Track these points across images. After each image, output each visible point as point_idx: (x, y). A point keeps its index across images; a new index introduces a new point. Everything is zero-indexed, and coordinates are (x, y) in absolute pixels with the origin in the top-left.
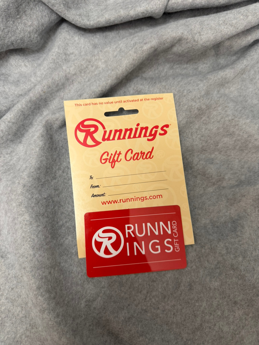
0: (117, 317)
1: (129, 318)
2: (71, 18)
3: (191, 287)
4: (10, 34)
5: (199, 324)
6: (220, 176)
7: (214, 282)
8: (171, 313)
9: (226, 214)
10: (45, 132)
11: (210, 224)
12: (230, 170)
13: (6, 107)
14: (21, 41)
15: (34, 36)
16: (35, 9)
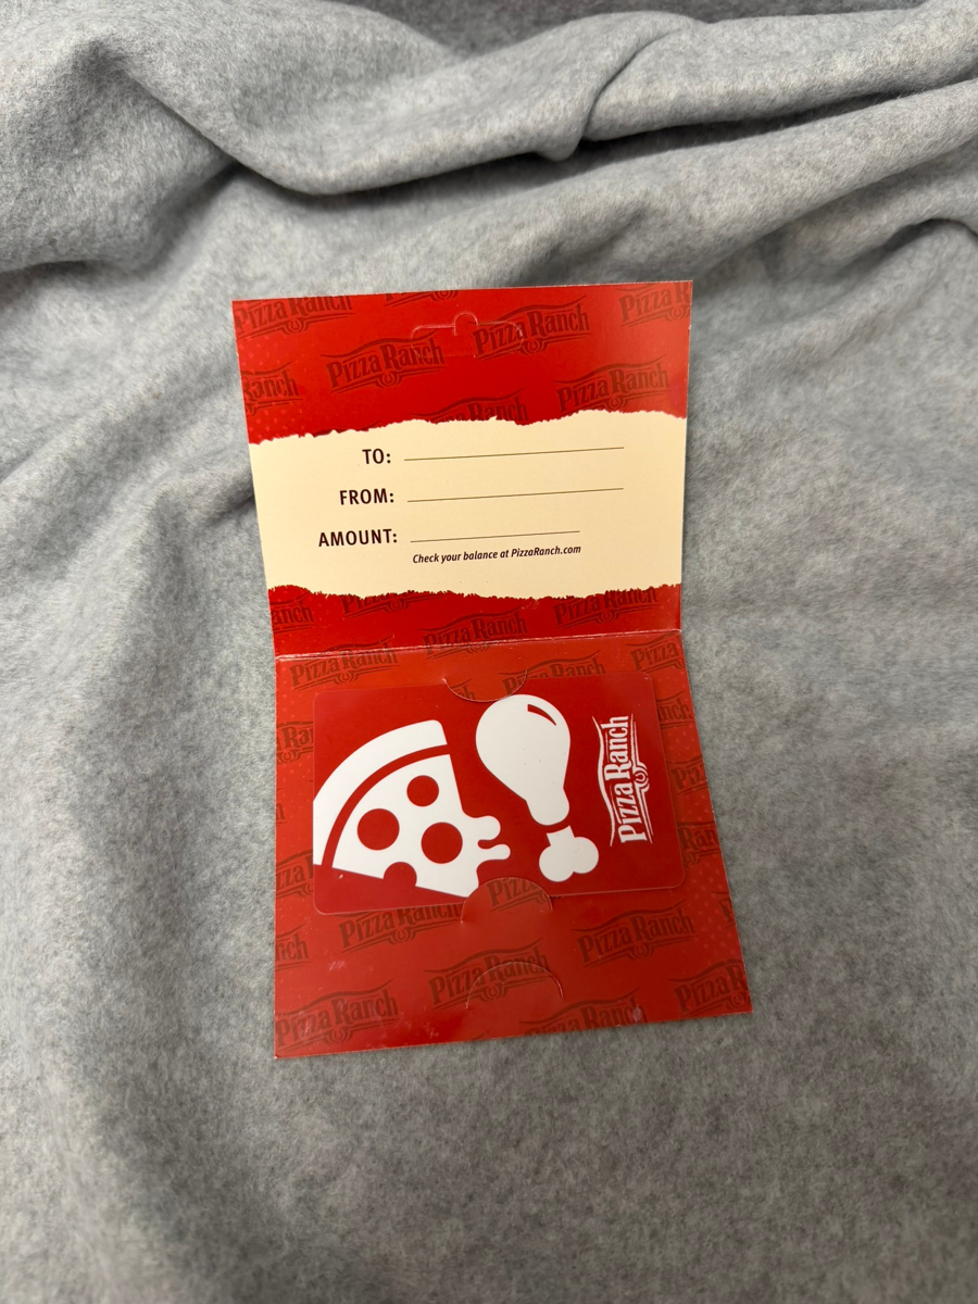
0: (424, 1246)
1: (471, 1251)
2: (260, 158)
3: (717, 1119)
4: (44, 208)
5: (756, 1276)
6: (810, 690)
7: (807, 1097)
8: (641, 1230)
9: (842, 833)
10: (157, 535)
11: (782, 873)
12: (844, 670)
13: (17, 450)
14: (83, 232)
15: (129, 218)
16: (137, 128)
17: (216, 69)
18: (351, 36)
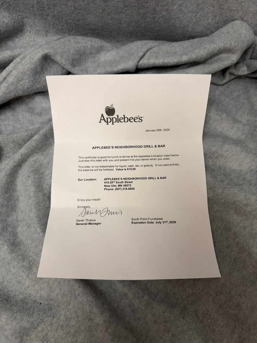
16: (53, 67)
17: (67, 57)
18: (93, 45)
